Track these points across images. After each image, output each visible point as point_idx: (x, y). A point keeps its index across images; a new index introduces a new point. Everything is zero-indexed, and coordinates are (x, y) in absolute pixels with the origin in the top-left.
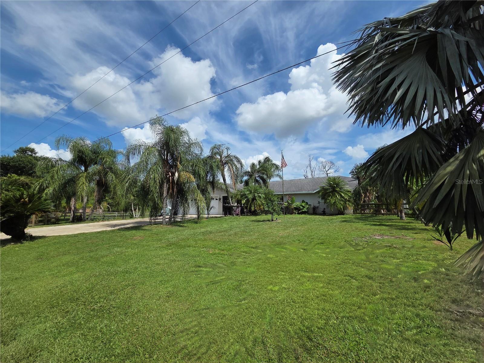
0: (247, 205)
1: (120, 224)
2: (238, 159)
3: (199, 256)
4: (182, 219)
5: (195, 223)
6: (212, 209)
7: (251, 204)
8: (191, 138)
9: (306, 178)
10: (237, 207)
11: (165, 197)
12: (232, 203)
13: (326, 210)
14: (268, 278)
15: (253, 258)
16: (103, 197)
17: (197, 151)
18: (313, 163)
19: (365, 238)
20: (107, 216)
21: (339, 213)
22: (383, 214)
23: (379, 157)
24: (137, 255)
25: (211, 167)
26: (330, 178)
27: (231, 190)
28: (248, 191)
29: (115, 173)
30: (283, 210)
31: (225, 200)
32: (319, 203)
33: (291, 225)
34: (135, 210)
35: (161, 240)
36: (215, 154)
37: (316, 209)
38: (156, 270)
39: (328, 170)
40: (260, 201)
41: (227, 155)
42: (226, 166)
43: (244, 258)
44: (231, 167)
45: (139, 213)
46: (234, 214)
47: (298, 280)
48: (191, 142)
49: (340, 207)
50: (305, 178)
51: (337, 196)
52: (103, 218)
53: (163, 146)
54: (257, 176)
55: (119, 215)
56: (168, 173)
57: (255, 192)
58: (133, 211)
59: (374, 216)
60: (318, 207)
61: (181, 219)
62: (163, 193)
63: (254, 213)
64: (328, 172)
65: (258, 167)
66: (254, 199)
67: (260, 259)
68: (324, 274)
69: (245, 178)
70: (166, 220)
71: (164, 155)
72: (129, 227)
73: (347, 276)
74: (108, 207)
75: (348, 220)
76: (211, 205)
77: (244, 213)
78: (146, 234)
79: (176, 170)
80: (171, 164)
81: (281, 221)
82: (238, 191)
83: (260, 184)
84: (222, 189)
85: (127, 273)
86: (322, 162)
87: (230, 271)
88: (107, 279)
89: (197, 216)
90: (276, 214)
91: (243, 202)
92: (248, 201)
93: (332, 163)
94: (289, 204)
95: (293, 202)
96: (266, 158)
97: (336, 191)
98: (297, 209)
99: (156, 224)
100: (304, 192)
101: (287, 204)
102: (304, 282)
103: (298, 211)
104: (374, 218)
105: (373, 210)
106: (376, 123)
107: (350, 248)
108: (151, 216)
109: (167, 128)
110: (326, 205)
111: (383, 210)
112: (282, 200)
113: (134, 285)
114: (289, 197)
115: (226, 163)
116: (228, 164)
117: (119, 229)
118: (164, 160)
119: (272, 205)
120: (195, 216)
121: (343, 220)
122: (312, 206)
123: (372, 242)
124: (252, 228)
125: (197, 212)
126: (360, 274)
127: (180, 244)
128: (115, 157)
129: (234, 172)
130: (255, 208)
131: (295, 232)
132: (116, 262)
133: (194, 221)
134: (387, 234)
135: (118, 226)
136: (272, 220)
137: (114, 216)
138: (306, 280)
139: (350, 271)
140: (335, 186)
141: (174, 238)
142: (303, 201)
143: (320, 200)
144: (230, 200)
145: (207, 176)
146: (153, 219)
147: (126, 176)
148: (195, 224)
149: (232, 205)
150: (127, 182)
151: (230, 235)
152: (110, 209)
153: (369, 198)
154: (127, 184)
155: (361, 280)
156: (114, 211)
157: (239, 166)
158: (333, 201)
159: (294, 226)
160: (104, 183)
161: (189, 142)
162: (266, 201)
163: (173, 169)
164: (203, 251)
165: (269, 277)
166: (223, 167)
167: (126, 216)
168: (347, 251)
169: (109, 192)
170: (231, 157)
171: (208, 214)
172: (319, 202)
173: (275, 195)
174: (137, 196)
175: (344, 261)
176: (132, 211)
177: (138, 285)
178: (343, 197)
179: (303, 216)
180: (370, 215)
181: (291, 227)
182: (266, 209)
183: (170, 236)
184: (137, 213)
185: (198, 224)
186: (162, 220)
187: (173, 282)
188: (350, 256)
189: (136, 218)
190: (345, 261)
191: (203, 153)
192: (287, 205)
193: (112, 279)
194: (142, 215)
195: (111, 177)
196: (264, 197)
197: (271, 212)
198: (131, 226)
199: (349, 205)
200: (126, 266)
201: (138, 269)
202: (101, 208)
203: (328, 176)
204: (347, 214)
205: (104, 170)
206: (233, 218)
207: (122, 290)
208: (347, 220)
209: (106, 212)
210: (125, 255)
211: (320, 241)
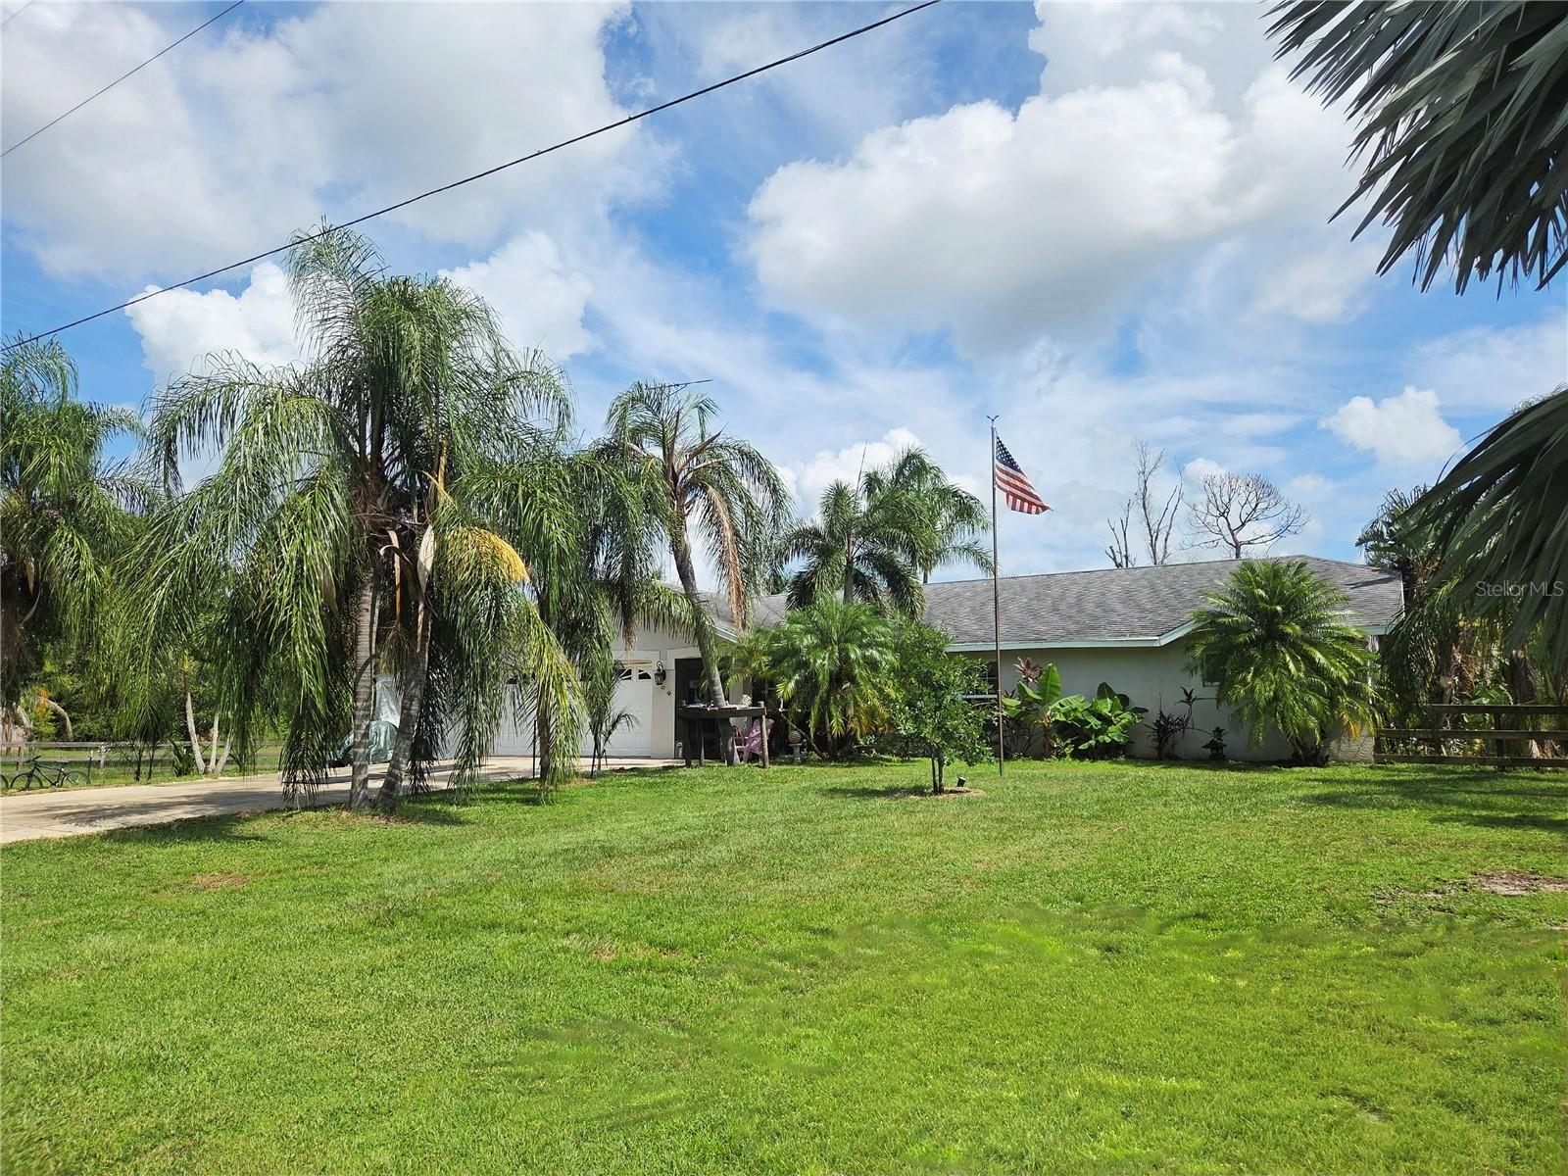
0: (807, 705)
1: (121, 808)
2: (759, 464)
3: (540, 978)
4: (459, 779)
5: (527, 802)
6: (622, 725)
7: (825, 703)
8: (509, 347)
9: (1119, 565)
10: (754, 719)
11: (366, 664)
12: (727, 699)
13: (1225, 739)
14: (911, 1097)
15: (831, 993)
16: (30, 658)
17: (540, 418)
18: (1162, 489)
19: (1436, 892)
20: (50, 763)
21: (1296, 754)
22: (1538, 765)
23: (1515, 451)
24: (209, 971)
25: (617, 507)
26: (1249, 566)
27: (722, 628)
28: (808, 632)
29: (94, 531)
30: (994, 738)
31: (690, 677)
32: (1189, 698)
33: (1039, 818)
34: (204, 730)
35: (339, 892)
36: (636, 434)
37: (1173, 731)
38: (307, 1053)
39: (1243, 524)
40: (874, 686)
41: (698, 442)
42: (693, 501)
43: (783, 989)
44: (721, 508)
45: (228, 747)
46: (737, 756)
47: (1071, 1114)
48: (507, 369)
49: (1305, 722)
50: (1114, 567)
51: (1286, 666)
52: (30, 775)
53: (357, 387)
54: (857, 552)
55: (116, 756)
56: (384, 532)
57: (847, 641)
58: (194, 737)
59: (1490, 776)
60: (1182, 724)
61: (450, 779)
62: (355, 642)
63: (840, 750)
64: (1241, 536)
65: (864, 505)
66: (842, 675)
67: (868, 997)
68: (1211, 1080)
69: (797, 565)
70: (371, 784)
71: (361, 440)
72: (170, 825)
73: (1333, 1093)
74: (55, 713)
75: (1347, 795)
76: (616, 706)
77: (790, 751)
78: (261, 859)
79: (424, 519)
80: (398, 483)
81: (982, 793)
82: (759, 631)
83: (875, 595)
84: (676, 622)
85: (151, 1068)
86: (1209, 482)
87: (706, 1058)
88: (45, 1100)
89: (537, 766)
90: (959, 757)
91: (785, 689)
92: (809, 685)
93: (1263, 488)
94: (1030, 704)
95: (1048, 693)
96: (910, 457)
97: (1284, 638)
98: (1076, 731)
99: (315, 809)
100: (1110, 642)
101: (1014, 702)
102: (1102, 1123)
103: (1077, 743)
104: (1486, 784)
105: (1485, 741)
106: (1502, 266)
107: (1354, 943)
108: (293, 763)
109: (379, 291)
110: (1226, 710)
111: (1541, 745)
112: (990, 682)
113: (190, 1136)
114: (1028, 665)
115: (698, 483)
116: (704, 489)
117: (110, 835)
118: (358, 462)
119: (938, 708)
120: (526, 765)
121: (1317, 792)
122: (1153, 717)
123: (1476, 914)
124: (828, 827)
125: (538, 741)
126: (1407, 1082)
127: (440, 912)
128: (89, 447)
129: (736, 534)
130: (846, 723)
131: (1055, 851)
132: (92, 1010)
133: (519, 791)
134: (1555, 872)
135: (112, 816)
136: (938, 790)
137: (90, 764)
138: (1111, 1110)
139: (1350, 1067)
140: (1279, 608)
141: (414, 880)
142: (1104, 691)
143: (1195, 683)
144: (718, 678)
145: (593, 552)
146: (304, 782)
147: (155, 547)
148: (526, 808)
149: (725, 705)
150: (159, 583)
151: (708, 868)
152: (64, 726)
153: (1462, 678)
154: (160, 593)
155: (1413, 1114)
156: (89, 738)
157: (761, 498)
158: (1264, 691)
159: (1054, 821)
160: (31, 585)
161: (496, 366)
162: (903, 685)
163: (410, 511)
164: (566, 950)
165: (914, 1092)
166: (681, 507)
167: (151, 761)
168: (1337, 958)
169: (57, 633)
170: (721, 451)
171: (598, 753)
172: (1189, 696)
173: (952, 655)
174: (219, 658)
175: (1323, 1014)
176: (187, 737)
177: (207, 1133)
178: (1319, 670)
179: (1102, 767)
180: (1466, 768)
181: (1037, 826)
182: (906, 728)
183: (394, 870)
184: (217, 749)
185: (543, 810)
186: (347, 786)
187: (400, 1121)
188: (1353, 985)
189: (206, 772)
190: (1327, 1012)
191: (571, 431)
192: (1019, 707)
193: (73, 1103)
194: (242, 761)
195: (69, 552)
196: (897, 664)
197: (931, 747)
198: (181, 820)
199: (1353, 713)
200: (149, 1033)
201: (213, 1048)
202: (18, 722)
203: (1243, 556)
204: (1340, 762)
205: (34, 516)
206: (729, 773)
207: (126, 1160)
208: (1341, 795)
209: (46, 743)
210: (142, 973)
211: (1192, 905)
